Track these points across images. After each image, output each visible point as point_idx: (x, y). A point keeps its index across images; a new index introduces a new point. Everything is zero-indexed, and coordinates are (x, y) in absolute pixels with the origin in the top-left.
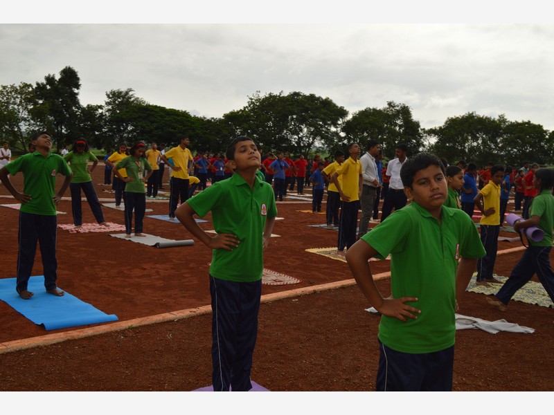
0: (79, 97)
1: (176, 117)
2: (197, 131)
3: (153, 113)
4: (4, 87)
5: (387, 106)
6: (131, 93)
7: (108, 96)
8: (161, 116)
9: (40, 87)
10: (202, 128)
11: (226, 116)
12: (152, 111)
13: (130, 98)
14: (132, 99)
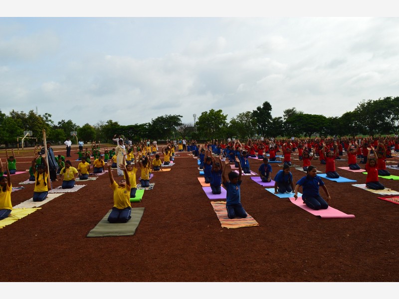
0: (271, 114)
4: (240, 114)
7: (285, 113)
8: (306, 119)
9: (255, 112)
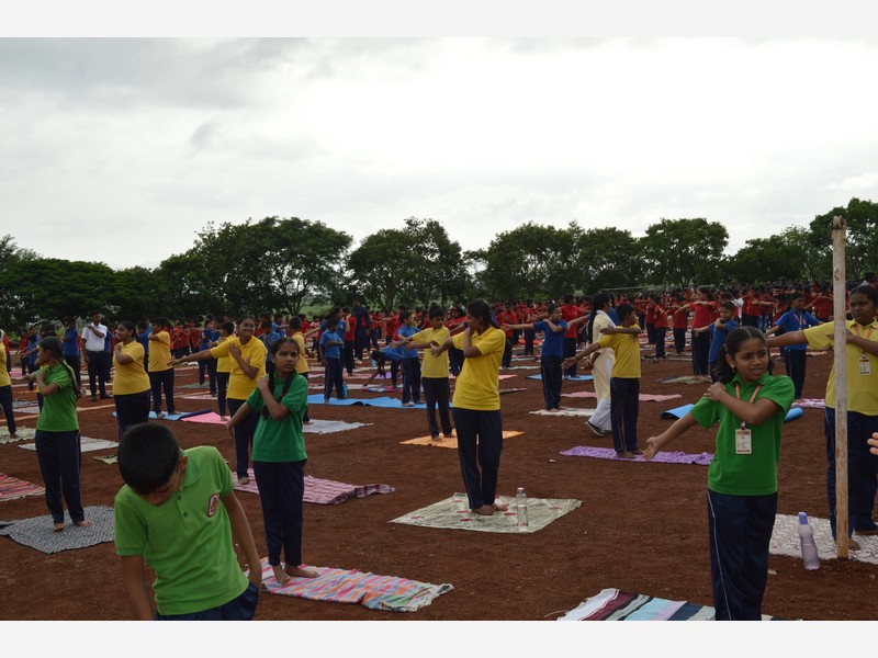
1: (83, 274)
2: (119, 293)
3: (46, 271)
5: (407, 226)
6: (9, 243)
8: (59, 275)
10: (127, 287)
11: (164, 264)
12: (44, 267)
13: (11, 251)
14: (14, 253)
